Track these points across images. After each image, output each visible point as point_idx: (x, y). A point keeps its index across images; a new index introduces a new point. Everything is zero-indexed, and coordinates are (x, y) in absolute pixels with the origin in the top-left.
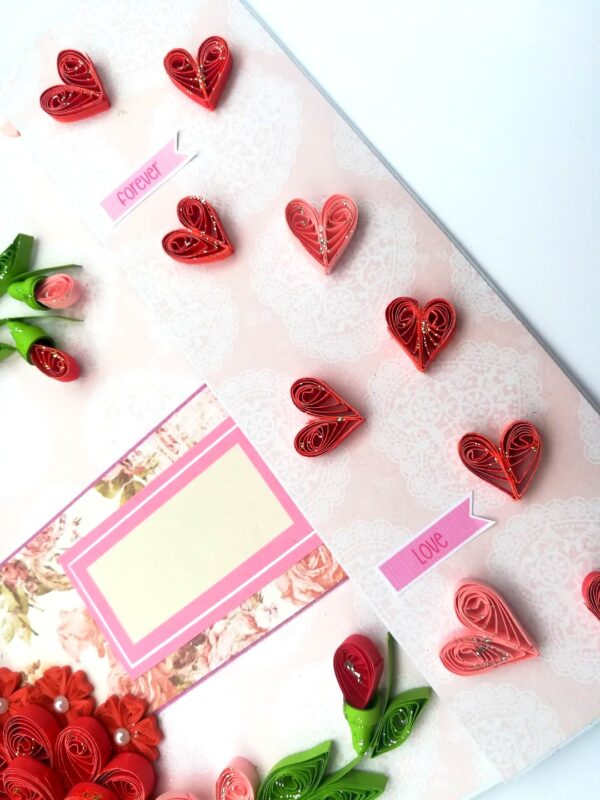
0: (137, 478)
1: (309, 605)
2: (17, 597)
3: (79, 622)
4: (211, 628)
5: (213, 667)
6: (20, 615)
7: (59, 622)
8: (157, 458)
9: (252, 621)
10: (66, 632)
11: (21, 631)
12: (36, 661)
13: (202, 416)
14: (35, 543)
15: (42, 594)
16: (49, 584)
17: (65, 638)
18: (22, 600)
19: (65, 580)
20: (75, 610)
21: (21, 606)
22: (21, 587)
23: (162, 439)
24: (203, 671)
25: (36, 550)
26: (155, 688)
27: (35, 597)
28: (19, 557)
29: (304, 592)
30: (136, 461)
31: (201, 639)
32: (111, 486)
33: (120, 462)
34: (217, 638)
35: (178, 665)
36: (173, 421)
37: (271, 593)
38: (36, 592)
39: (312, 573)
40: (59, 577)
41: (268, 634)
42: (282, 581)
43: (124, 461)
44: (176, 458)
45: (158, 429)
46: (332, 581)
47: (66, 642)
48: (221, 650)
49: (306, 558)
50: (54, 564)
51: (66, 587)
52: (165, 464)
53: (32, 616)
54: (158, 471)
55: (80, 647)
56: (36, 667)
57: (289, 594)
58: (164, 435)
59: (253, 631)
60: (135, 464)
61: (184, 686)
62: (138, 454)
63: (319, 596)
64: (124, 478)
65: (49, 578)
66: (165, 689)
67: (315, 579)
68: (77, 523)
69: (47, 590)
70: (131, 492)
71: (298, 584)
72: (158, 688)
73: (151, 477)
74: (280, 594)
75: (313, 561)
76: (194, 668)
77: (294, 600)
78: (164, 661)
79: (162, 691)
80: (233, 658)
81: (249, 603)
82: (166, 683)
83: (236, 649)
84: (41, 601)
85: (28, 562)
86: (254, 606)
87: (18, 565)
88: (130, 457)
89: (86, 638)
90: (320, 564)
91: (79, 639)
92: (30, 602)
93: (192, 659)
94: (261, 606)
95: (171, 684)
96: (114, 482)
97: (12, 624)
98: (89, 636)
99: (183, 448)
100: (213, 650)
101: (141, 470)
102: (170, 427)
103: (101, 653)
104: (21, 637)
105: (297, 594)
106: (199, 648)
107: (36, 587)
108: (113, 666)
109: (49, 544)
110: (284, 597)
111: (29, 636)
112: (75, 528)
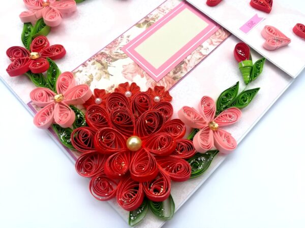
0: (151, 21)
1: (218, 46)
2: (102, 64)
3: (132, 67)
4: (186, 58)
5: (189, 70)
6: (104, 70)
7: (122, 69)
8: (158, 15)
9: (201, 53)
10: (125, 73)
11: (105, 75)
12: (112, 85)
13: (173, 3)
14: (110, 46)
15: (114, 61)
16: (117, 57)
17: (126, 74)
18: (105, 65)
19: (125, 55)
20: (130, 64)
21: (104, 67)
22: (104, 61)
23: (160, 10)
24: (185, 72)
25: (110, 48)
26: (167, 83)
27: (111, 63)
28: (102, 51)
29: (217, 42)
30: (150, 17)
31: (183, 62)
32: (142, 25)
33: (145, 18)
34: (189, 61)
35: (175, 73)
36: (163, 5)
37: (206, 44)
38: (111, 61)
39: (218, 37)
40: (121, 54)
41: (207, 56)
42: (209, 40)
43: (147, 17)
44: (165, 14)
45: (158, 8)
46: (224, 38)
47: (126, 76)
48: (191, 65)
49: (215, 33)
50: (119, 51)
51: (125, 57)
52: (161, 16)
53: (110, 70)
54: (159, 18)
55: (133, 76)
56: (112, 87)
57: (212, 43)
58: (160, 9)
59: (201, 56)
60: (150, 18)
61: (178, 79)
62: (151, 15)
63: (222, 43)
64: (146, 22)
65: (117, 56)
66: (171, 82)
67: (219, 38)
68: (128, 37)
69: (116, 60)
70: (150, 25)
71: (214, 40)
72: (168, 82)
73: (157, 20)
74: (208, 44)
75: (217, 34)
76: (182, 72)
77: (214, 45)
78: (169, 73)
79: (170, 83)
80: (196, 66)
81: (198, 48)
82: (171, 80)
83: (196, 63)
84: (114, 64)
85: (107, 52)
86: (201, 49)
87: (102, 54)
88: (148, 16)
89: (135, 72)
90: (220, 34)
91: (132, 73)
92: (109, 65)
93: (180, 70)
94: (202, 49)
95: (173, 80)
96: (143, 23)
97: (100, 74)
98: (136, 72)
99: (167, 11)
100: (188, 65)
101: (153, 19)
102: (162, 7)
103: (142, 76)
104: (105, 78)
105: (214, 43)
106: (183, 66)
107: (111, 59)
108: (148, 79)
109: (116, 45)
110: (210, 44)
111: (109, 77)
112: (127, 38)
